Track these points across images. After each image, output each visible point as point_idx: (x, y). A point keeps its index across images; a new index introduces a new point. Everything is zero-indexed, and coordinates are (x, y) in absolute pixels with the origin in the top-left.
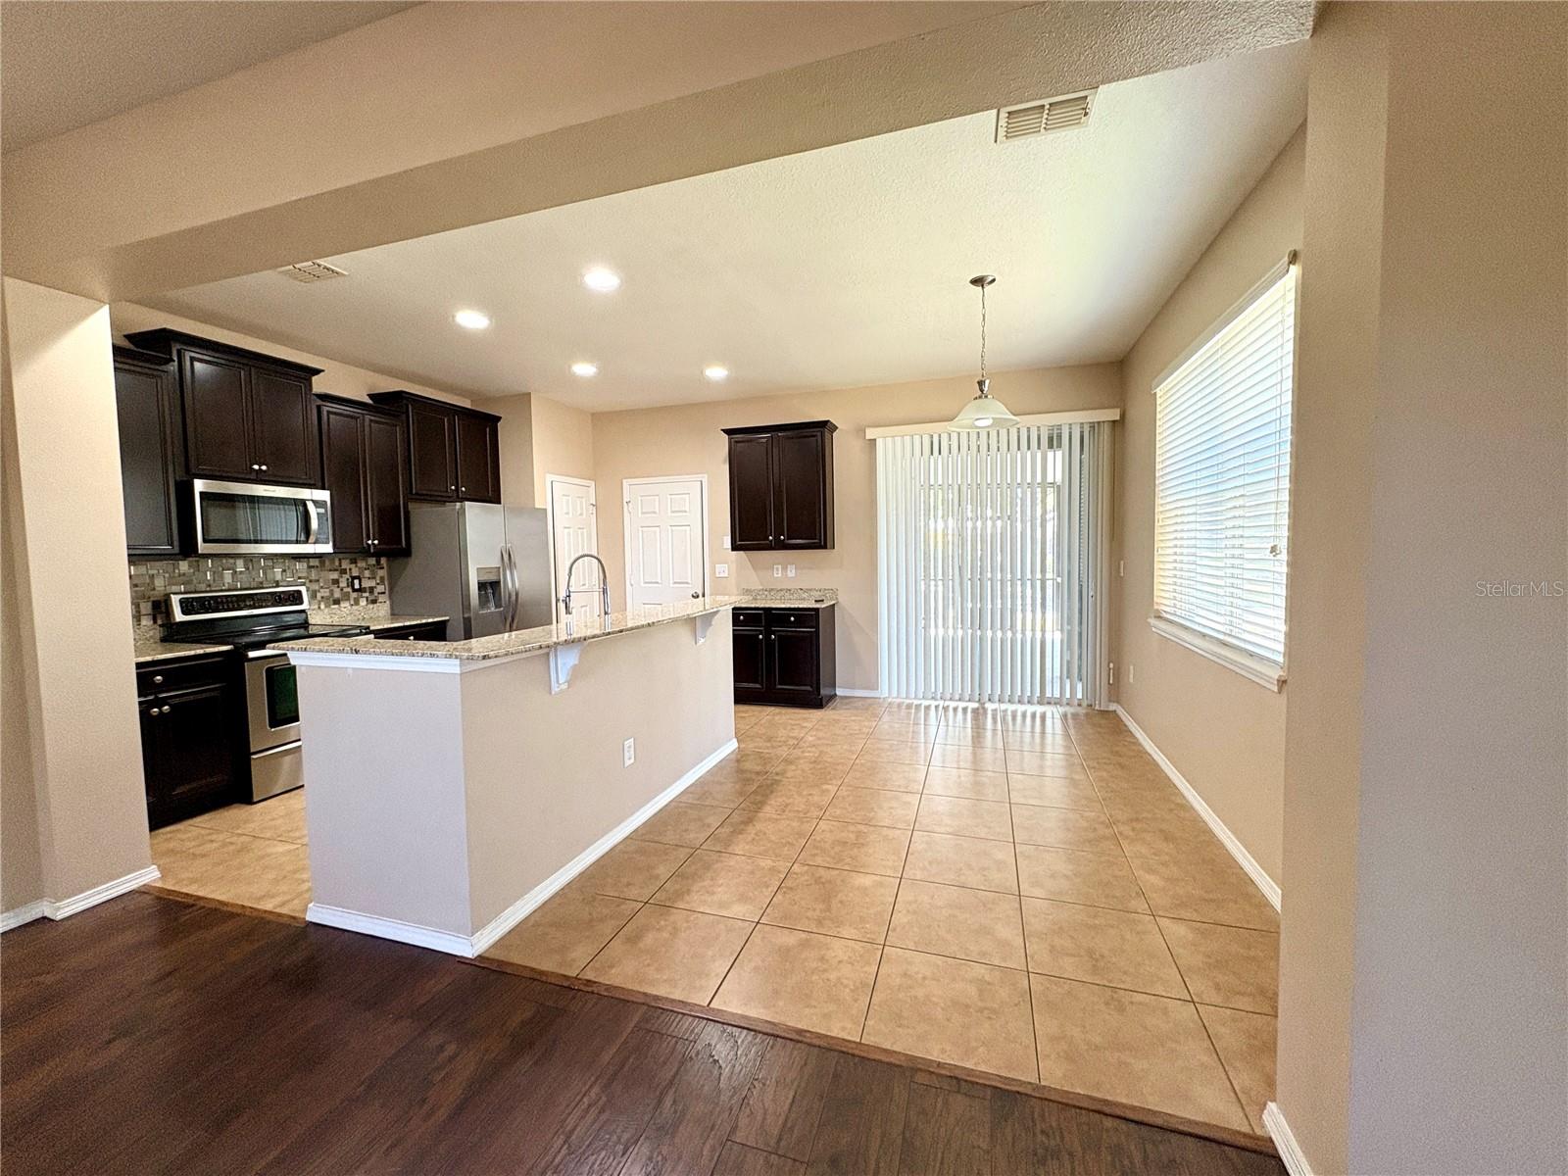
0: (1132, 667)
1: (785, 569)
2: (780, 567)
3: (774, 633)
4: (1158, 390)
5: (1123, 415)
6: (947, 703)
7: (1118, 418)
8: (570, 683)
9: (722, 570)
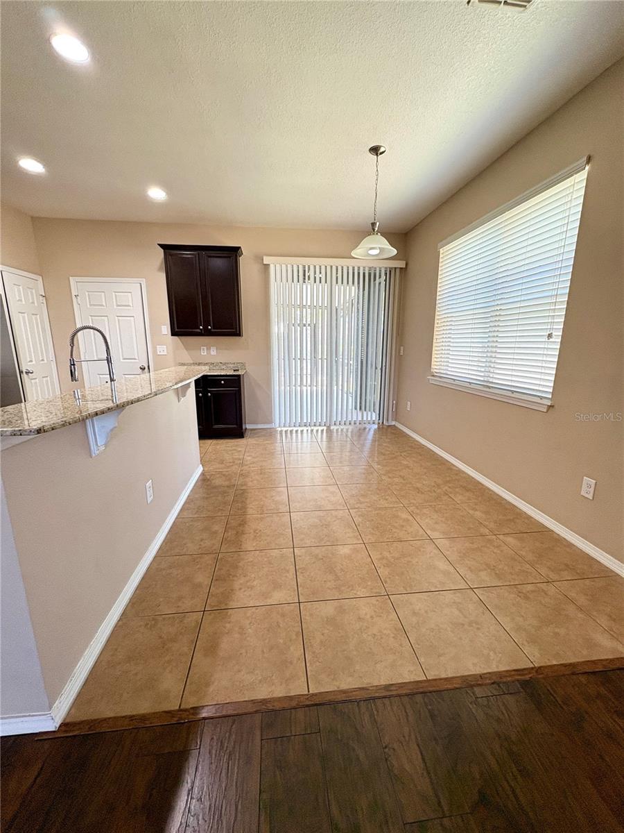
0: (409, 403)
1: (209, 349)
2: (205, 348)
3: (210, 392)
4: (441, 250)
5: (407, 264)
6: (312, 428)
7: (404, 266)
8: (106, 445)
9: (162, 350)
